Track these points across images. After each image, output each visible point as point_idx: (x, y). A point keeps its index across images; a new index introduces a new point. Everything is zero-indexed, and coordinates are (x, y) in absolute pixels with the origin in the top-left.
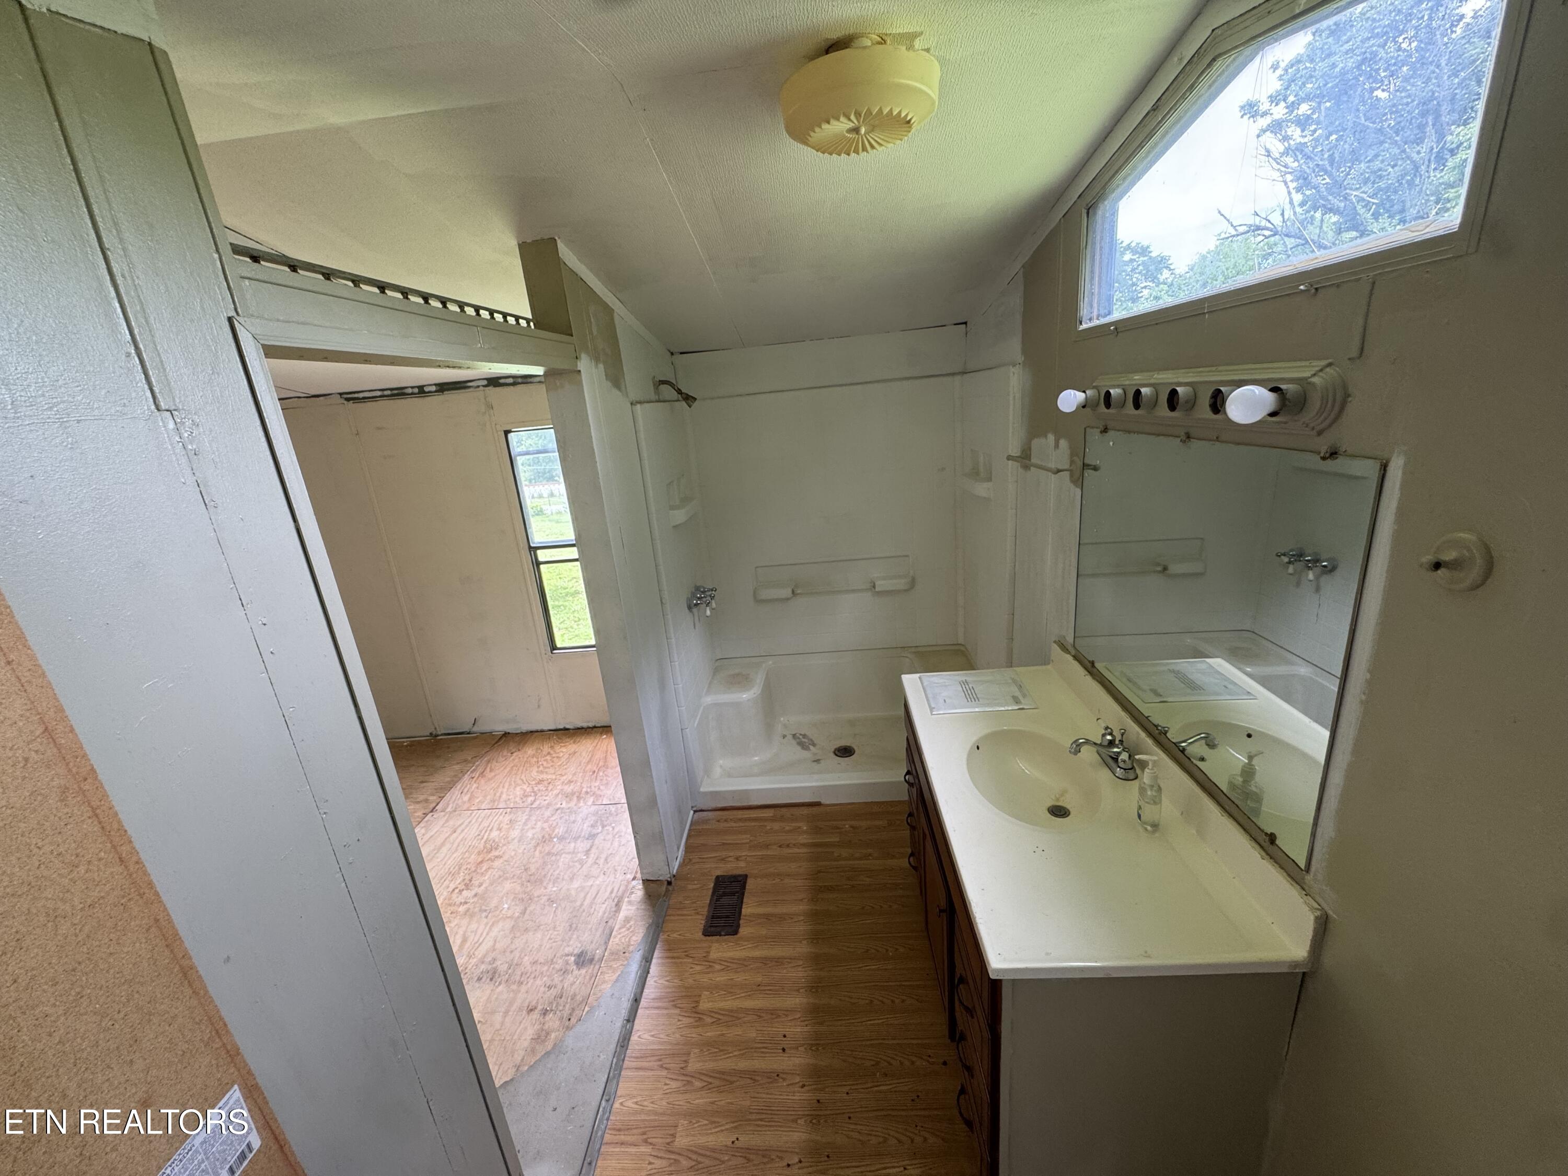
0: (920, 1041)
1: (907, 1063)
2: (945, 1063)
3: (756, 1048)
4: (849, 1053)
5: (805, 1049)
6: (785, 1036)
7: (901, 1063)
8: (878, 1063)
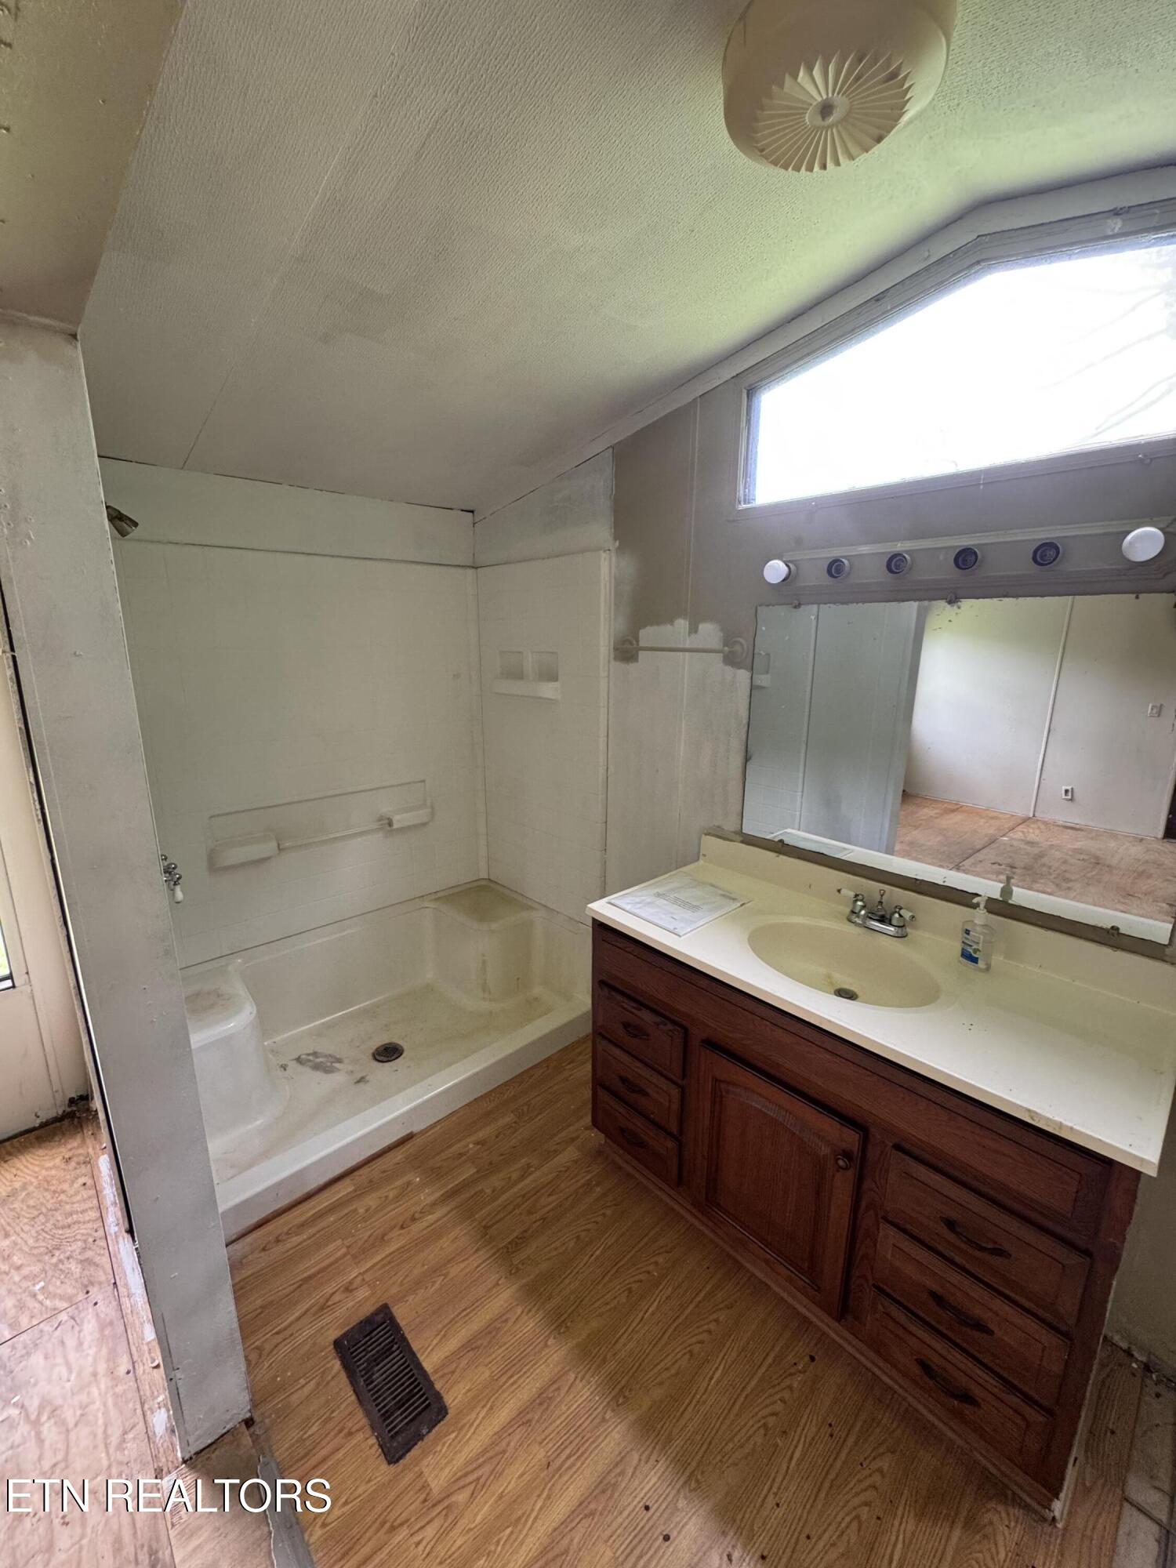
1: (787, 1396)
2: (812, 1359)
5: (685, 1498)
7: (782, 1400)
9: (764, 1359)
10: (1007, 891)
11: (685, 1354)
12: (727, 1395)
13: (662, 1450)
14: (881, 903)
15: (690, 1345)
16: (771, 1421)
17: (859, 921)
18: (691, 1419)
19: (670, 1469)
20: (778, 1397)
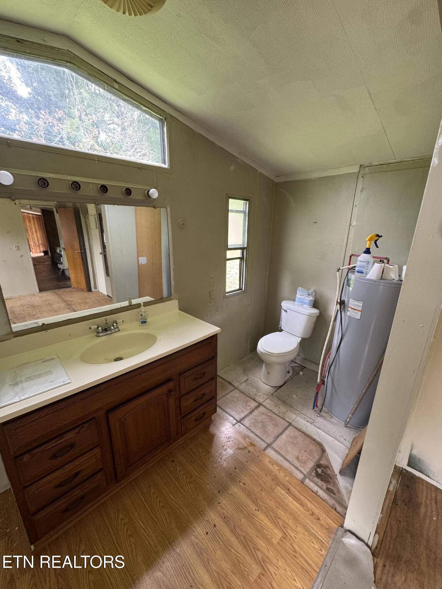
0: (170, 474)
1: (182, 473)
2: (173, 461)
3: (223, 542)
4: (193, 496)
5: (205, 517)
6: (207, 533)
7: (183, 474)
8: (189, 482)
9: (170, 478)
10: (130, 302)
11: (162, 509)
12: (179, 495)
13: (191, 524)
14: (107, 323)
15: (160, 507)
16: (188, 480)
17: (113, 331)
18: (184, 510)
19: (197, 522)
20: (182, 476)
